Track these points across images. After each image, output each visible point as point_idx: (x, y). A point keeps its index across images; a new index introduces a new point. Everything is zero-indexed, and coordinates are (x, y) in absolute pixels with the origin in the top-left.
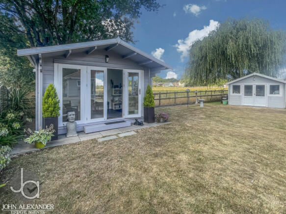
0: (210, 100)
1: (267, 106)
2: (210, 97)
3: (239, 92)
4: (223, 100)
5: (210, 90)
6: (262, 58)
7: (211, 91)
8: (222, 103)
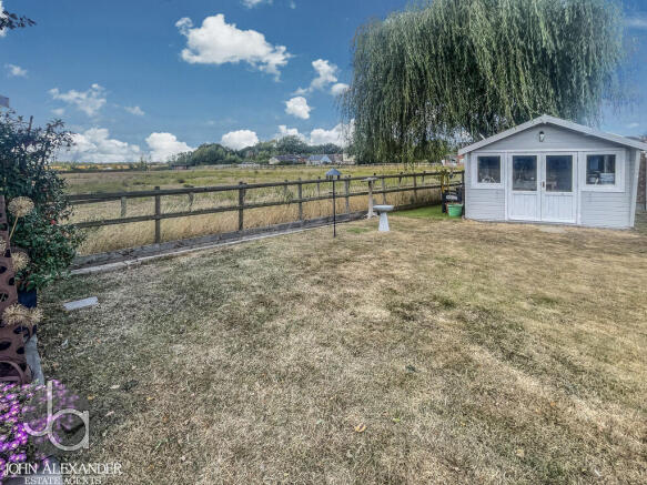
0: (412, 200)
1: (579, 223)
2: (411, 193)
3: (497, 179)
4: (449, 201)
5: (411, 172)
6: (566, 70)
7: (415, 175)
8: (445, 210)
